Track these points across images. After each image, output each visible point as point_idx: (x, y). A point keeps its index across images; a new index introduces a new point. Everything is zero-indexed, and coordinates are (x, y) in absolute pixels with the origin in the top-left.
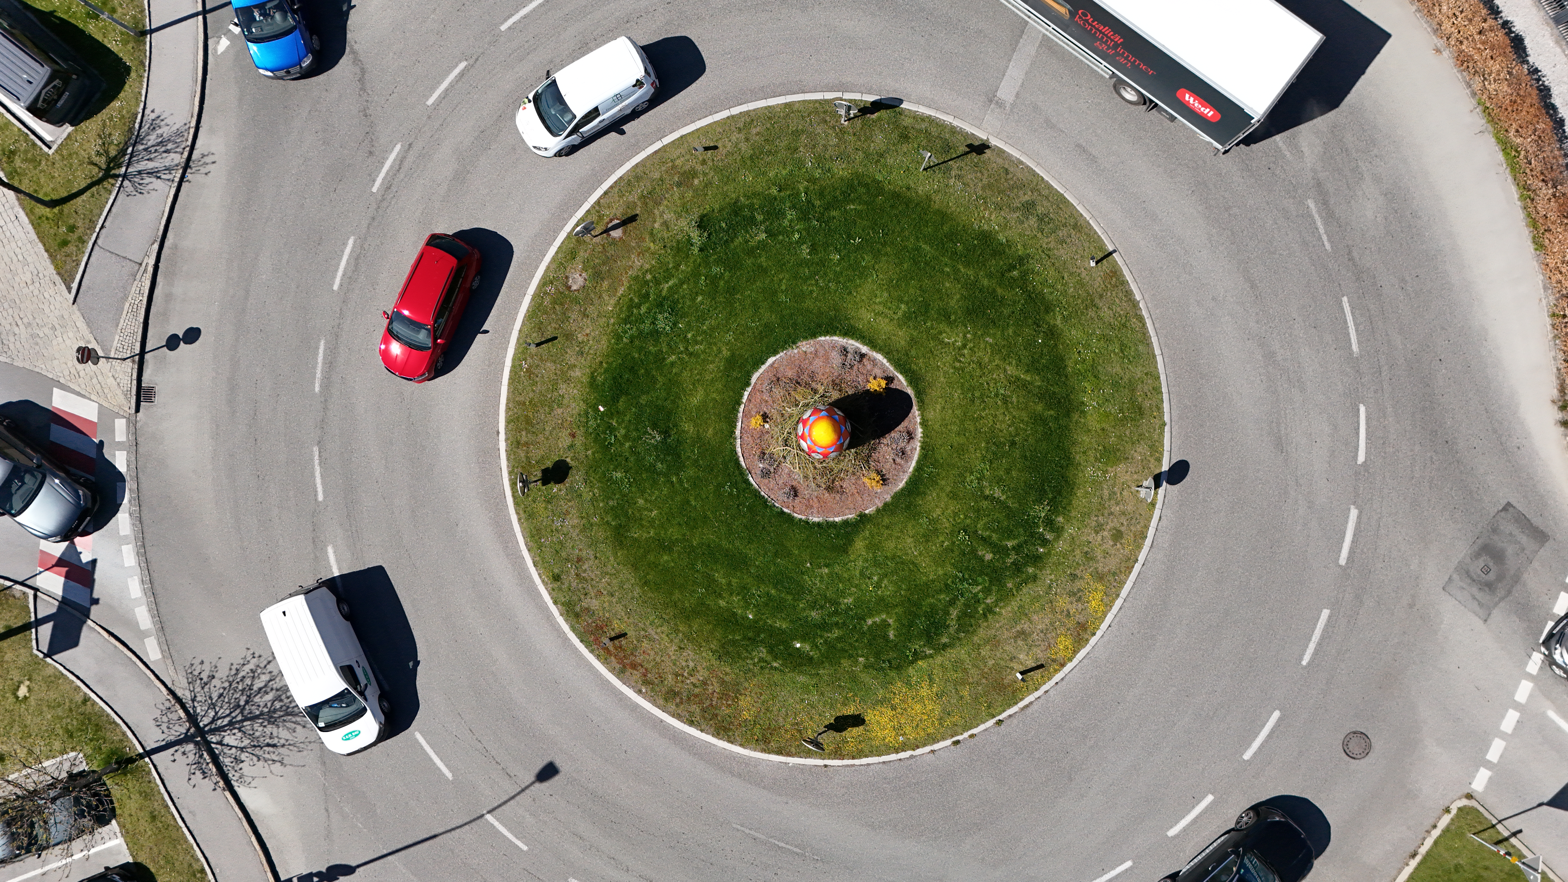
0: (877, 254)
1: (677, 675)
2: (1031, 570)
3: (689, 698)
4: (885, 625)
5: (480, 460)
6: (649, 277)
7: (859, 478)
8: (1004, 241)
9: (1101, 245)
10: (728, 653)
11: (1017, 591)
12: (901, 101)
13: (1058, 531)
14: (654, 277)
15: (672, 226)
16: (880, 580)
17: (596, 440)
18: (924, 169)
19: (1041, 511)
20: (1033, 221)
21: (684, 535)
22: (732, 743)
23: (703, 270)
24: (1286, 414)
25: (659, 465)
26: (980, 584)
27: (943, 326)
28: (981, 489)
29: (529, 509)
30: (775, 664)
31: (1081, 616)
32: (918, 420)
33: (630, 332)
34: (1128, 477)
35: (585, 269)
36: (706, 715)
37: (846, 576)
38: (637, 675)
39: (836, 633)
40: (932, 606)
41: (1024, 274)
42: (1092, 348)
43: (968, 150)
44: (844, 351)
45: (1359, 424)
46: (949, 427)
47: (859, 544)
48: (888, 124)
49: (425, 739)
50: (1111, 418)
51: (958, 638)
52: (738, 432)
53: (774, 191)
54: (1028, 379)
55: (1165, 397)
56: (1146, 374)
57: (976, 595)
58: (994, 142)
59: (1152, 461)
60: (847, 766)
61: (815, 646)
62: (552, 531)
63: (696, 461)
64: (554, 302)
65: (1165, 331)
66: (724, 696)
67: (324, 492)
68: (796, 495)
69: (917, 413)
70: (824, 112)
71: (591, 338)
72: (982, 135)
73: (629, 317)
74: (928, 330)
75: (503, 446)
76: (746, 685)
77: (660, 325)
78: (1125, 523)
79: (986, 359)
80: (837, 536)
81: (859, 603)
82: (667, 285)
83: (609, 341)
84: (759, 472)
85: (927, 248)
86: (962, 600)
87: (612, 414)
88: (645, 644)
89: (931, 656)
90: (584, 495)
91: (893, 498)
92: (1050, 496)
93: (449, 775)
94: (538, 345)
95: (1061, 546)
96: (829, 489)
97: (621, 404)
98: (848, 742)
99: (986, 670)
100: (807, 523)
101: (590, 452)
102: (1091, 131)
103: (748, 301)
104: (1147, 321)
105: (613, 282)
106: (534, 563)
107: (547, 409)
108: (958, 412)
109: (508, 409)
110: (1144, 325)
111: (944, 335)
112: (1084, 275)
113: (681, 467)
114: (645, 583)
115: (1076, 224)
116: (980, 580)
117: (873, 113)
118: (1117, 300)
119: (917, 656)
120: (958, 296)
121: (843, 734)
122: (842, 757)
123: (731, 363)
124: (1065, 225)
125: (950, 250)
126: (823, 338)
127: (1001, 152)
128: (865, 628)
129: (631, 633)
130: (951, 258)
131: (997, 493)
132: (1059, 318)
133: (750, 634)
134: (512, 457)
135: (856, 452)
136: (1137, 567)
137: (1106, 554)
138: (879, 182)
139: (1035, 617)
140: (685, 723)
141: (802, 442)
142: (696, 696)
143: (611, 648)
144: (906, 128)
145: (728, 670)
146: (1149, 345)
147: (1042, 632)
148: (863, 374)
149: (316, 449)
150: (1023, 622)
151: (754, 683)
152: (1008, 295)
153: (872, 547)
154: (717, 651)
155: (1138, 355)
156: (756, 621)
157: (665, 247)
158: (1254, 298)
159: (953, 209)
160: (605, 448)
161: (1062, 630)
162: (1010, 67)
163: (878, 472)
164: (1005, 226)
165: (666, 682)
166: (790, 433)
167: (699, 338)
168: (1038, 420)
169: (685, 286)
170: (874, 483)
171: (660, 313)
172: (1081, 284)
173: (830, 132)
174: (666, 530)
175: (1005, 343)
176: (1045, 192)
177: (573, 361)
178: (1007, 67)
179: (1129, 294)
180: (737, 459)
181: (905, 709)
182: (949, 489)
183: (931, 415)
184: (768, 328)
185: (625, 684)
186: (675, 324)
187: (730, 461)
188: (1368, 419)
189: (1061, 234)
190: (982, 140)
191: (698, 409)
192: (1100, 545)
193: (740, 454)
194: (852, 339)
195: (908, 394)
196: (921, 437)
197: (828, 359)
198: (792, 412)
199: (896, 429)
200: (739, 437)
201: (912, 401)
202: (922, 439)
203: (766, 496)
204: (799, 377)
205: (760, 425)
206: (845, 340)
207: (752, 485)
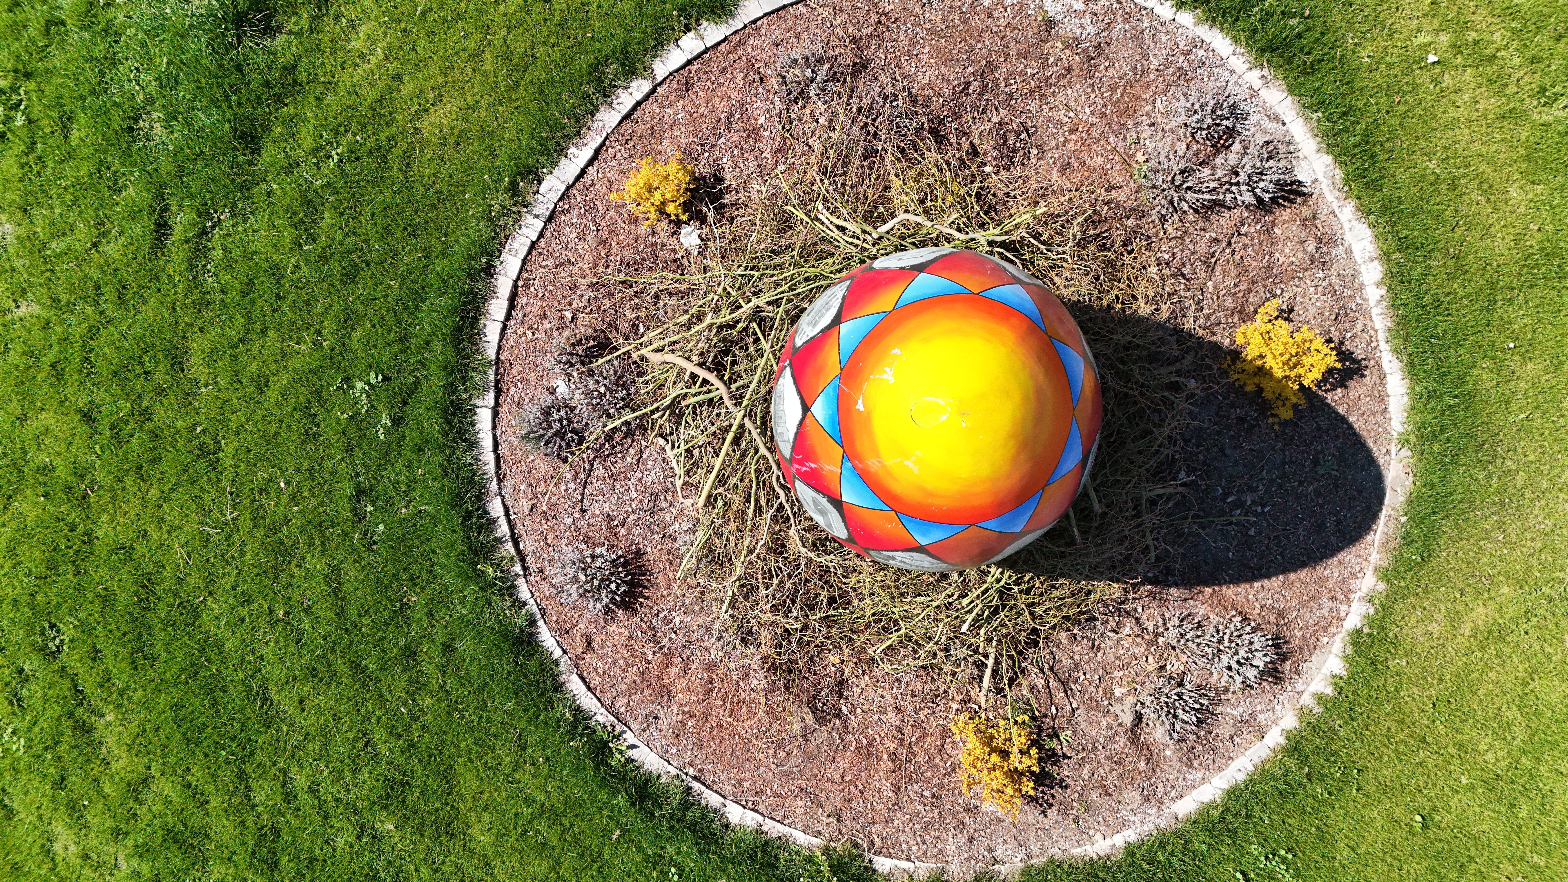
21: (82, 472)
25: (154, 124)
32: (1355, 616)
44: (1225, 119)
46: (1469, 733)
52: (552, 187)
63: (310, 200)
68: (626, 603)
69: (1368, 583)
96: (784, 667)
100: (603, 746)
135: (1010, 595)
141: (786, 386)
163: (1039, 733)
166: (763, 321)
183: (1424, 627)
193: (504, 286)
194: (1291, 91)
195: (1378, 479)
196: (1320, 698)
197: (1129, 112)
198: (836, 234)
199: (1229, 591)
200: (543, 209)
201: (1374, 516)
202: (1317, 710)
203: (503, 529)
204: (957, 116)
205: (661, 211)
206: (1254, 77)
207: (473, 444)
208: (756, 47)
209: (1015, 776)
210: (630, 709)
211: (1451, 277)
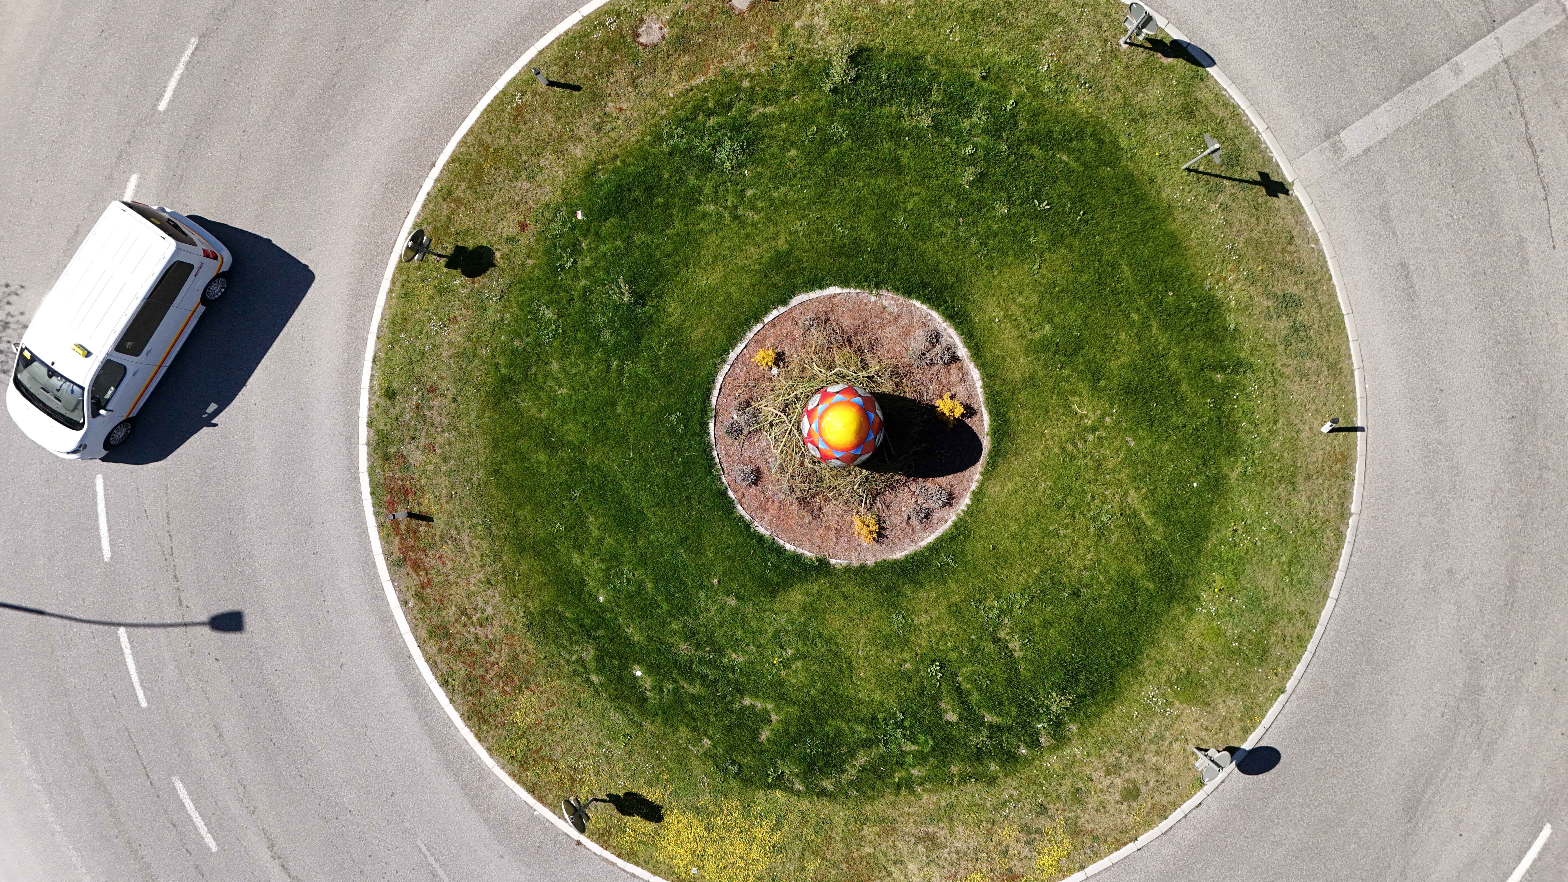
0: (1056, 240)
1: (463, 612)
2: (993, 767)
3: (460, 652)
4: (764, 718)
5: (389, 186)
6: (746, 84)
7: (849, 512)
8: (1232, 326)
9: (1350, 413)
10: (543, 626)
11: (959, 783)
12: (1213, 63)
13: (1061, 740)
14: (752, 89)
15: (818, 38)
16: (795, 658)
17: (547, 251)
18: (1189, 170)
19: (1056, 704)
20: (1283, 325)
21: (583, 442)
22: (480, 741)
23: (820, 119)
24: (1445, 776)
25: (607, 334)
26: (918, 743)
27: (1083, 387)
28: (998, 625)
29: (410, 285)
30: (594, 678)
31: (1019, 864)
32: (974, 486)
33: (676, 140)
34: (1192, 728)
35: (670, 24)
36: (469, 685)
37: (754, 624)
38: (414, 579)
39: (696, 689)
40: (838, 732)
41: (1231, 385)
42: (1254, 536)
43: (1258, 178)
44: (935, 338)
45: (1529, 847)
46: (1007, 521)
47: (796, 596)
48: (1178, 82)
49: (105, 490)
50: (1222, 640)
51: (846, 793)
52: (732, 356)
53: (977, 73)
54: (1149, 523)
55: (1307, 656)
56: (1302, 613)
57: (904, 754)
58: (1297, 191)
59: (1237, 726)
60: (606, 860)
61: (659, 688)
62: (421, 332)
63: (657, 359)
64: (606, 42)
65: (1359, 574)
66: (506, 676)
67: (171, 102)
68: (755, 483)
69: (978, 476)
70: (1106, 15)
71: (622, 117)
72: (1288, 174)
73: (688, 120)
74: (1058, 380)
75: (428, 185)
76: (542, 681)
77: (721, 154)
78: (1151, 784)
79: (1111, 465)
80: (775, 568)
81: (750, 668)
82: (762, 110)
83: (643, 135)
84: (727, 424)
85: (1126, 271)
86: (882, 749)
87: (588, 230)
88: (448, 549)
89: (797, 794)
90: (490, 311)
91: (876, 565)
92: (1080, 690)
93: (107, 554)
94: (551, 84)
95: (1052, 762)
96: (804, 502)
97: (610, 225)
98: (625, 832)
99: (855, 855)
100: (748, 526)
101: (530, 262)
102: (1432, 257)
103: (851, 196)
104: (1346, 545)
105: (695, 63)
106: (375, 357)
107: (511, 172)
108: (1031, 509)
109: (463, 142)
110: (1339, 548)
111: (1077, 398)
112: (1304, 435)
113: (635, 355)
114: (496, 472)
115: (1336, 365)
116: (921, 738)
117: (1166, 55)
118: (1325, 495)
119: (780, 782)
120: (1126, 360)
121: (626, 818)
122: (606, 846)
123: (781, 261)
124: (1320, 356)
125: (1154, 294)
126: (918, 304)
127: (1299, 210)
128: (737, 706)
129: (439, 523)
130: (1149, 305)
131: (1015, 644)
132: (1238, 470)
133: (587, 621)
134: (431, 206)
135: (867, 477)
136: (1131, 847)
137: (1102, 807)
138: (1119, 148)
139: (960, 829)
140: (436, 678)
141: (805, 419)
142: (471, 654)
143: (403, 527)
144: (1197, 101)
145: (531, 647)
146: (1329, 578)
147: (957, 853)
148: (940, 382)
149: (194, 41)
150: (941, 825)
151: (553, 684)
152: (1193, 399)
153: (811, 610)
154: (531, 614)
155: (1307, 582)
156: (603, 609)
157: (790, 58)
158: (1502, 603)
159: (1193, 244)
160: (555, 270)
161: (984, 867)
162: (1382, 108)
163: (879, 521)
164: (1245, 309)
165: (444, 613)
166: (798, 399)
167: (760, 204)
168: (1128, 584)
169: (784, 125)
170: (865, 532)
171: (731, 139)
172: (1293, 444)
173: (1098, 44)
174: (564, 422)
175: (1149, 459)
176: (1323, 298)
177: (581, 132)
178: (1378, 106)
179: (1345, 496)
180: (709, 391)
181: (722, 839)
182: (955, 599)
183: (994, 490)
184: (856, 247)
185: (393, 581)
186: (740, 166)
187: (700, 386)
188: (1546, 848)
189: (1308, 365)
190: (1285, 179)
191: (701, 294)
192: (1102, 791)
193: (718, 386)
194: (956, 329)
195: (981, 445)
196: (963, 511)
197: (908, 335)
198: (819, 373)
199: (937, 479)
200: (730, 363)
201: (980, 457)
202: (962, 514)
203: (717, 460)
204: (856, 335)
205: (767, 364)
206: (945, 325)
207: (708, 434)
208: (796, 313)
209: (871, 532)
210: (756, 515)
211: (1002, 386)
